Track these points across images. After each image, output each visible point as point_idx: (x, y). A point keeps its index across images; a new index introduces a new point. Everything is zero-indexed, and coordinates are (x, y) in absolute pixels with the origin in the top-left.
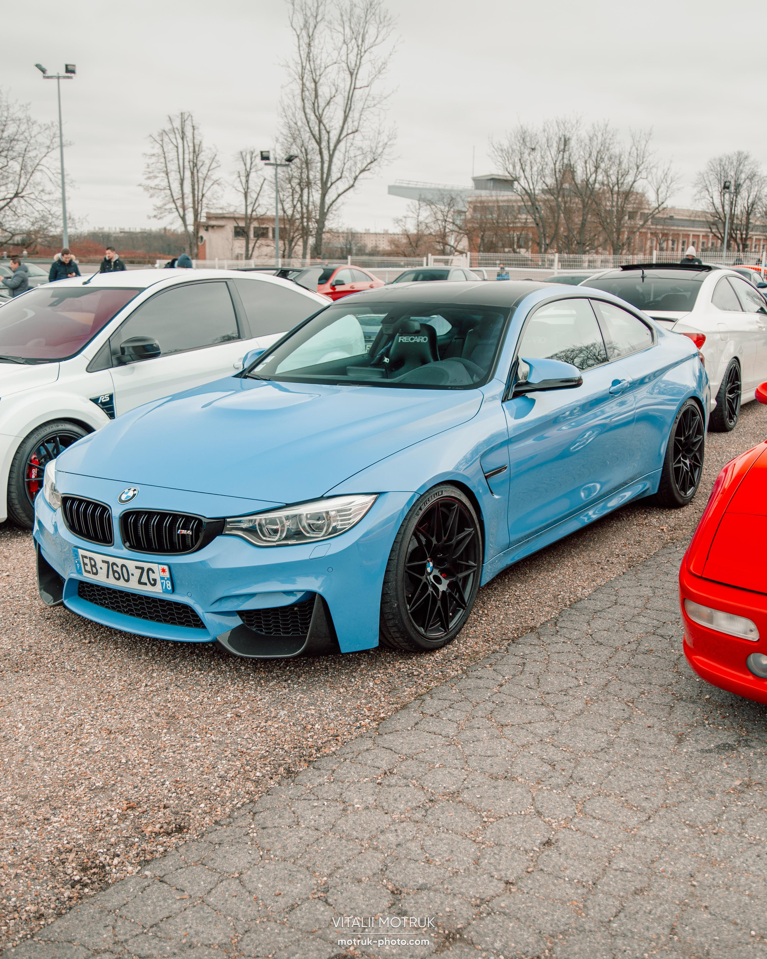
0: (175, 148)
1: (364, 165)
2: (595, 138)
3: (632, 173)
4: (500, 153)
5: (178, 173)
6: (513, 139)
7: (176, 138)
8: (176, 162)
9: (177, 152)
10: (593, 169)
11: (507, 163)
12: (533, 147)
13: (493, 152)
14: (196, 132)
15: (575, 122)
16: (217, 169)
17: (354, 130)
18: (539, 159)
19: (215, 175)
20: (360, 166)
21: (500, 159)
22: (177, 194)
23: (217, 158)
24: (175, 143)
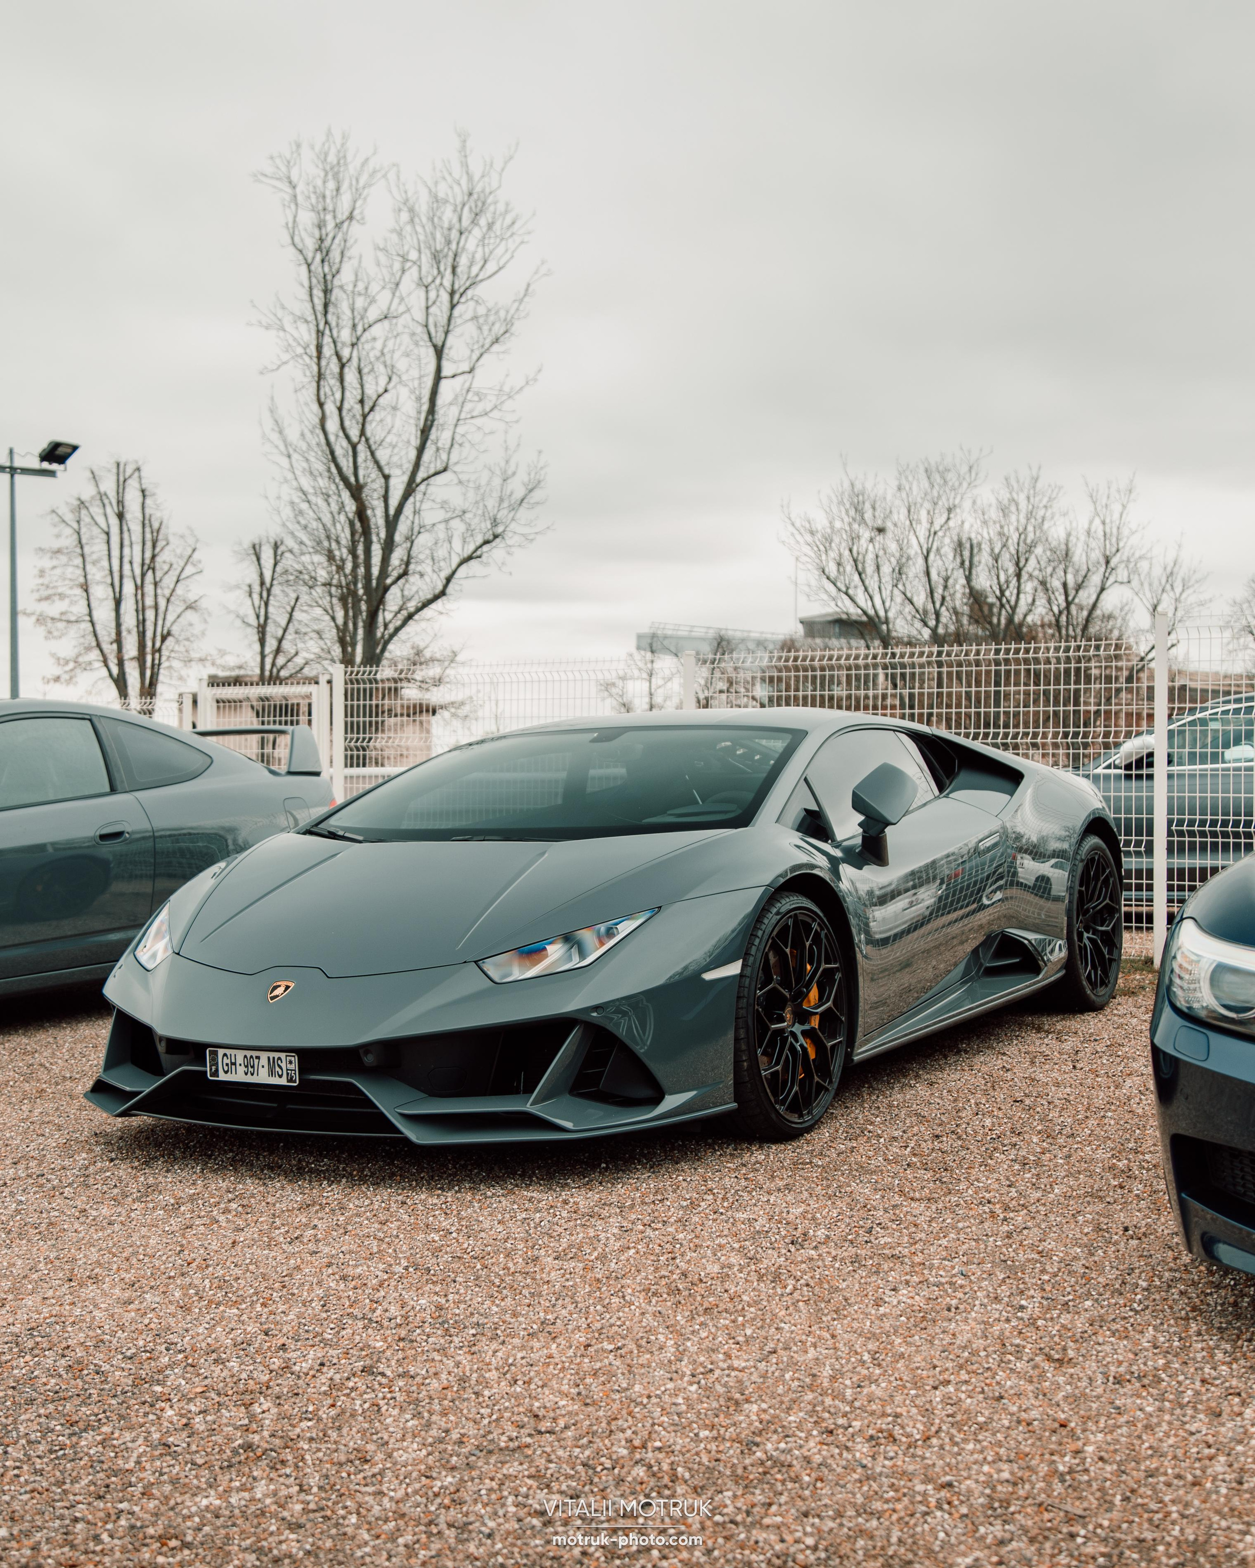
0: (105, 537)
1: (472, 547)
2: (1013, 508)
3: (1096, 579)
4: (809, 538)
5: (110, 589)
6: (835, 509)
7: (105, 515)
8: (105, 563)
9: (108, 542)
10: (1012, 569)
11: (824, 557)
12: (879, 523)
13: (793, 534)
14: (148, 501)
15: (964, 469)
16: (196, 577)
17: (440, 467)
18: (893, 547)
19: (191, 590)
20: (460, 550)
21: (807, 550)
22: (107, 634)
23: (196, 556)
24: (103, 525)
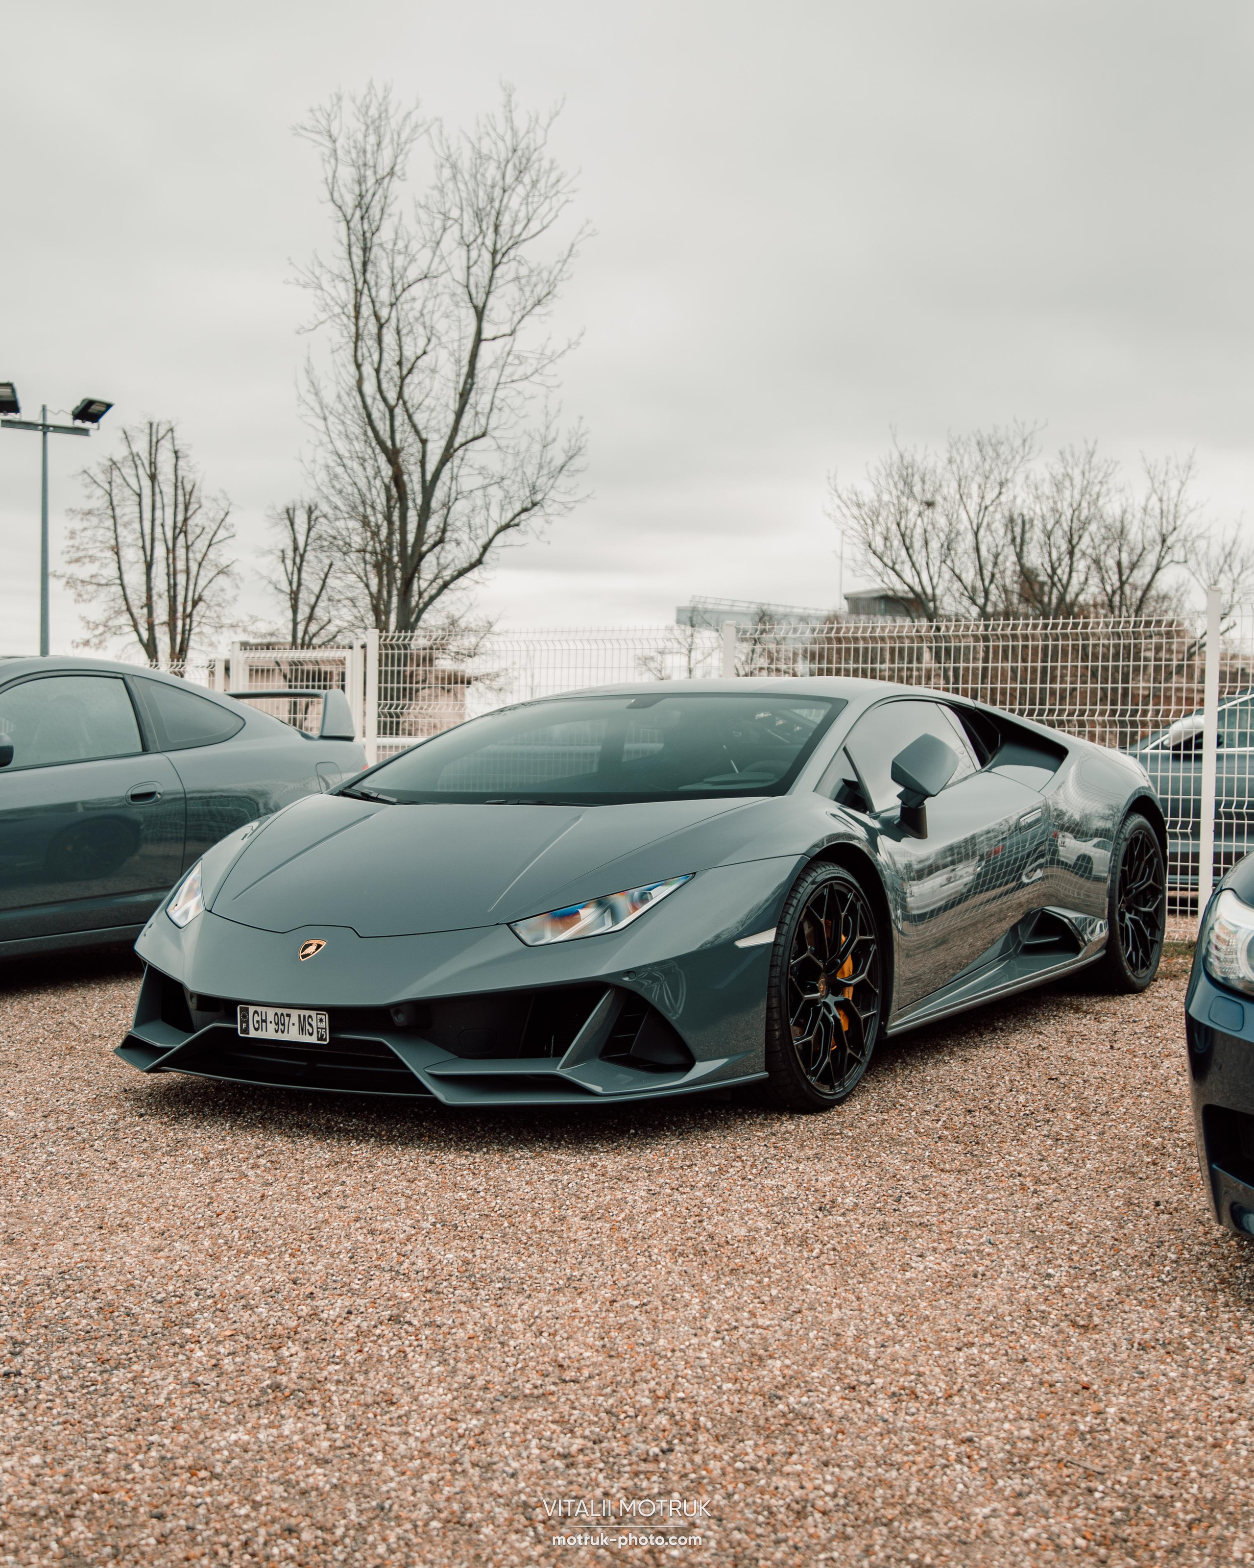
0: (136, 498)
1: (510, 515)
2: (1067, 483)
3: (1151, 559)
4: (855, 511)
5: (141, 552)
6: (883, 482)
7: (137, 476)
8: (137, 526)
9: (140, 504)
10: (1064, 547)
11: (870, 531)
12: (928, 497)
13: (839, 507)
14: (181, 463)
15: (1018, 442)
16: (228, 541)
17: (478, 432)
18: (942, 522)
19: (223, 555)
20: (497, 517)
21: (853, 523)
22: (137, 598)
23: (229, 520)
24: (136, 487)
